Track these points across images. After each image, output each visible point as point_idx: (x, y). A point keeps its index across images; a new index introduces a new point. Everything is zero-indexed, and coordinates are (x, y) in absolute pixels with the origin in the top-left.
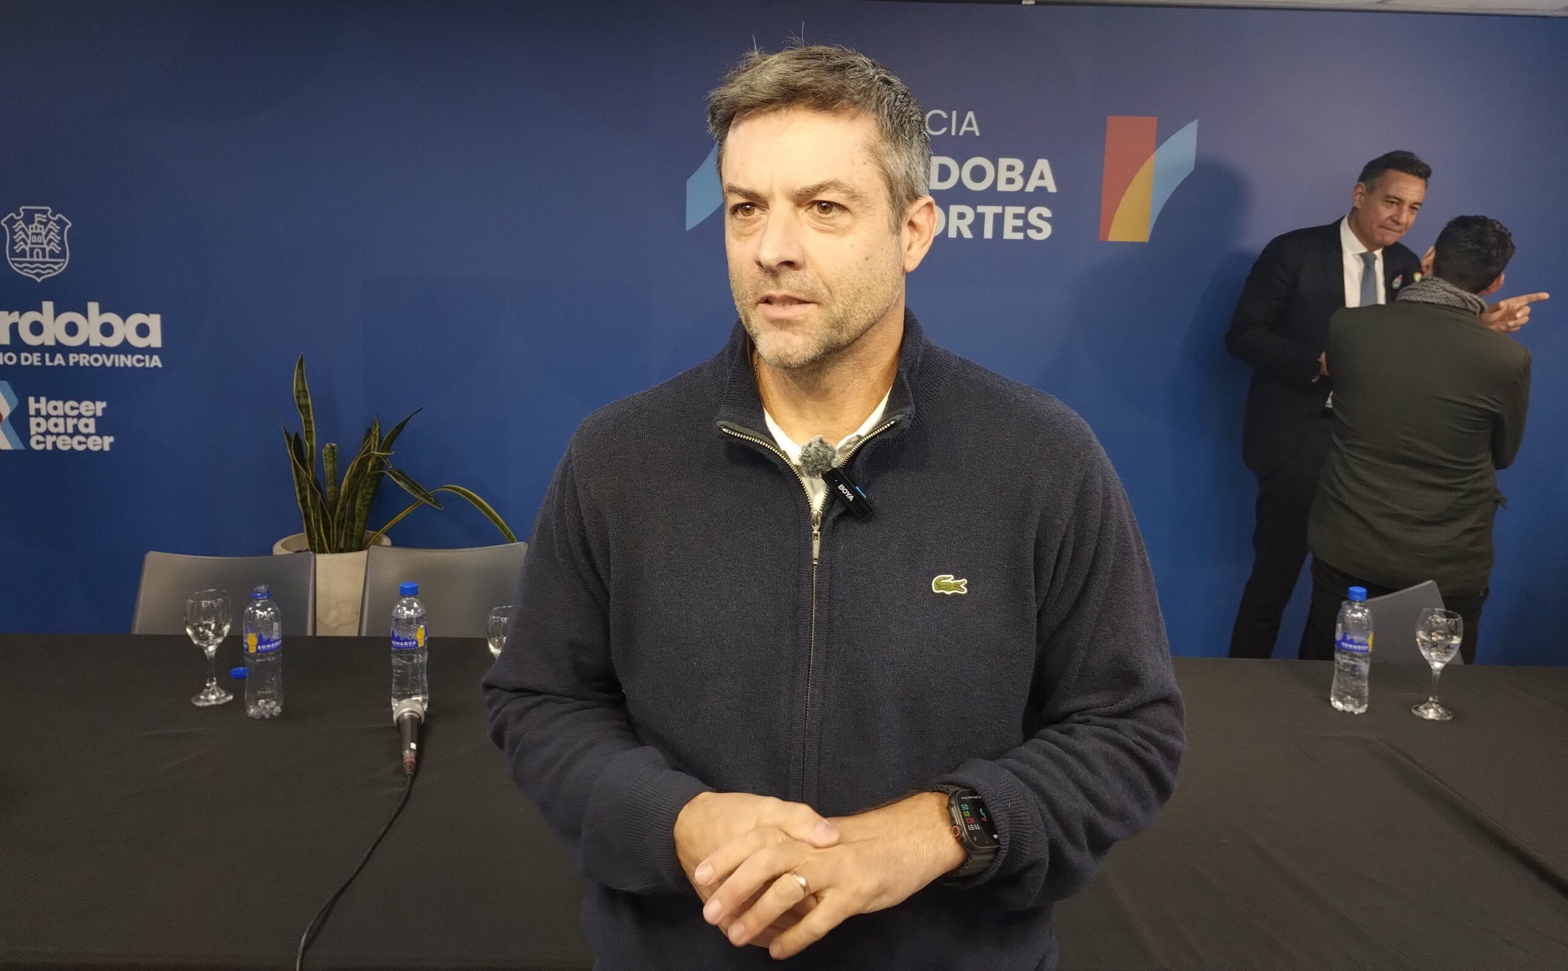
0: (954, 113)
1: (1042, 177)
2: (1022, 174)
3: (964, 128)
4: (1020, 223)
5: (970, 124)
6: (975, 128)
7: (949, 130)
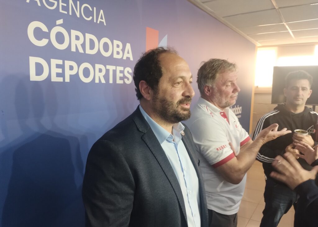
0: (95, 8)
1: (128, 53)
2: (122, 50)
3: (99, 20)
4: (122, 75)
5: (102, 18)
6: (104, 21)
7: (93, 19)
